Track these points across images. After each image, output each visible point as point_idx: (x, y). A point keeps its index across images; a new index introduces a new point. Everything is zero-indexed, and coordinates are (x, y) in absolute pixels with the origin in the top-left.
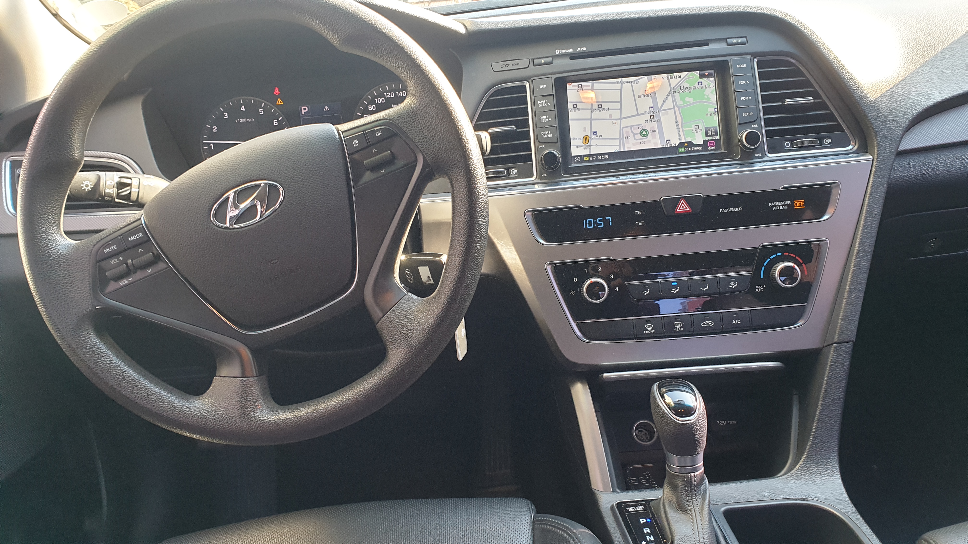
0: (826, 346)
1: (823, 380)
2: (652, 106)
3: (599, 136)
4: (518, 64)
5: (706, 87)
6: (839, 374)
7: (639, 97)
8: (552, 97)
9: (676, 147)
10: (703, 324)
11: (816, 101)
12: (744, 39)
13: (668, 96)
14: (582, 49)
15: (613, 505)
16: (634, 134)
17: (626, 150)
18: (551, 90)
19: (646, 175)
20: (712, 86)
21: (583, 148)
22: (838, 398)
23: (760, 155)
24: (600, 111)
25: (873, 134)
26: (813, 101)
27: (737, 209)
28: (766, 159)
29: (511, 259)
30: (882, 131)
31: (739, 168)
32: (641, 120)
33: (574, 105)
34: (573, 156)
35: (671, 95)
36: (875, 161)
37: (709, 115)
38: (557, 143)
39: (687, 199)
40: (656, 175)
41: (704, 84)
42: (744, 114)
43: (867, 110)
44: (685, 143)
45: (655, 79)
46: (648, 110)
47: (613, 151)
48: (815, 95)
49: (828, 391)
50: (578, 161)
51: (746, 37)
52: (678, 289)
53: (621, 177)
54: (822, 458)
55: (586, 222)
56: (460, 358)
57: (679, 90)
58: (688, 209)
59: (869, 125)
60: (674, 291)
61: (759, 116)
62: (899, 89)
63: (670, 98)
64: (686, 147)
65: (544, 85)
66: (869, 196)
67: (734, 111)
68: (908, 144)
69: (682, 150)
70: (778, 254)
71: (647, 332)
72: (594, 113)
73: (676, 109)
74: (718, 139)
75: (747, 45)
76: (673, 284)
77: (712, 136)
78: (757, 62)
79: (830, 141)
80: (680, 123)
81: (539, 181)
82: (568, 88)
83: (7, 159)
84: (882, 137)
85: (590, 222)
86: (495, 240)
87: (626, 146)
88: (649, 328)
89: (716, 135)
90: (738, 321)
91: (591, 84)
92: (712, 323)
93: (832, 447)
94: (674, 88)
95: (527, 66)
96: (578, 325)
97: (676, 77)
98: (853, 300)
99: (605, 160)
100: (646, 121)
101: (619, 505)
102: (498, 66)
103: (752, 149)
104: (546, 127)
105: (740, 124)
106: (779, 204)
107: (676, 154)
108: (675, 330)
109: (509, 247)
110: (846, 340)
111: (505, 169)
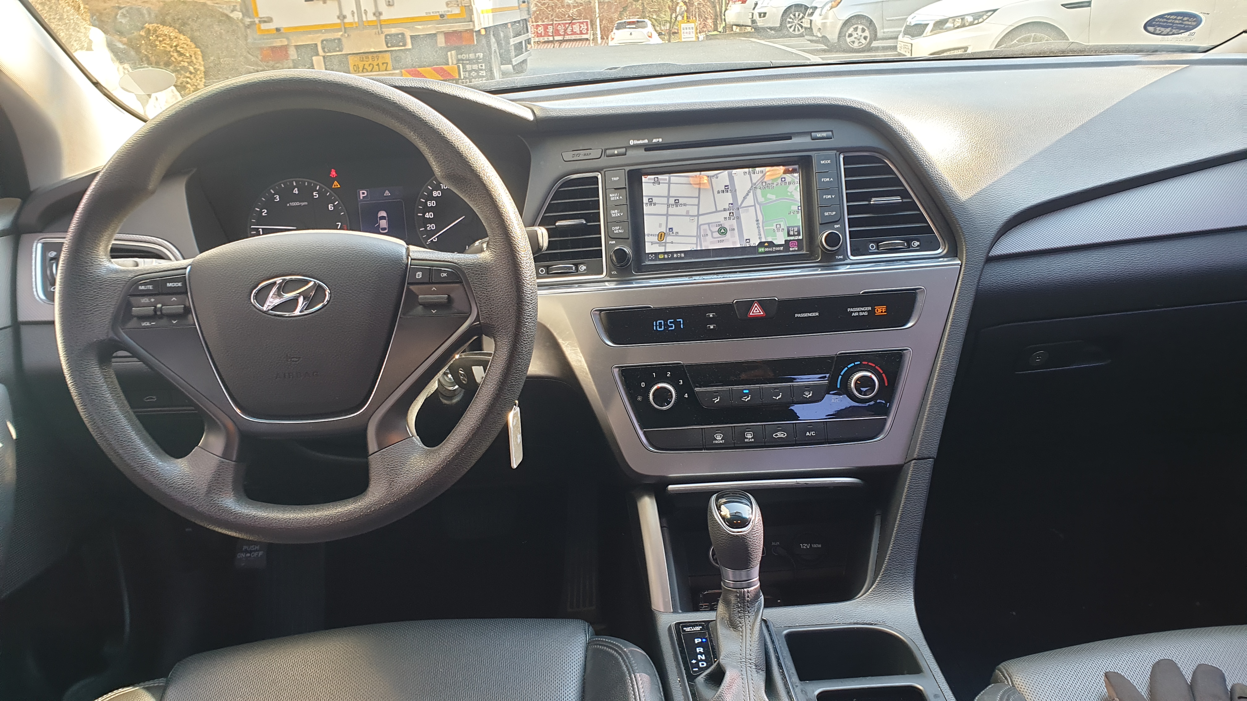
0: (907, 463)
1: (902, 498)
2: (732, 202)
3: (675, 233)
4: (590, 154)
5: (790, 183)
6: (917, 492)
7: (718, 192)
8: (624, 190)
9: (755, 246)
10: (775, 435)
11: (904, 200)
12: (830, 133)
13: (749, 192)
14: (657, 140)
15: (670, 626)
16: (712, 232)
17: (704, 248)
18: (624, 183)
19: (720, 276)
20: (796, 182)
21: (658, 245)
22: (916, 518)
23: (841, 257)
24: (677, 206)
25: (963, 237)
26: (901, 201)
27: (814, 314)
28: (848, 261)
29: (576, 361)
30: (971, 235)
31: (820, 271)
32: (720, 217)
33: (649, 199)
34: (647, 253)
35: (752, 191)
36: (963, 266)
37: (792, 214)
38: (628, 239)
39: (760, 302)
40: (730, 276)
41: (787, 181)
42: (826, 214)
43: (957, 212)
44: (765, 242)
45: (735, 174)
46: (727, 207)
47: (690, 249)
48: (904, 194)
49: (906, 510)
50: (652, 258)
51: (832, 131)
52: (749, 398)
53: (694, 278)
54: (896, 582)
55: (656, 323)
56: (514, 465)
57: (761, 186)
58: (762, 313)
59: (958, 228)
60: (746, 399)
61: (842, 215)
62: (992, 190)
63: (751, 194)
64: (766, 247)
65: (616, 177)
66: (956, 304)
67: (817, 211)
68: (1002, 249)
69: (761, 250)
70: (856, 363)
71: (716, 442)
72: (670, 209)
73: (758, 206)
74: (800, 239)
75: (833, 139)
76: (745, 391)
77: (794, 235)
78: (844, 158)
79: (918, 243)
80: (760, 222)
81: (609, 279)
82: (643, 181)
83: (39, 240)
84: (971, 241)
85: (660, 323)
86: (560, 341)
87: (703, 244)
88: (719, 438)
89: (799, 235)
90: (813, 433)
91: (667, 178)
92: (785, 435)
93: (908, 570)
94: (755, 184)
95: (599, 156)
96: (645, 433)
97: (757, 172)
98: (934, 413)
99: (681, 258)
100: (725, 218)
101: (678, 624)
102: (568, 156)
103: (834, 251)
104: (617, 222)
105: (821, 224)
106: (858, 309)
107: (755, 254)
108: (746, 440)
109: (574, 348)
110: (926, 456)
111: (573, 264)
